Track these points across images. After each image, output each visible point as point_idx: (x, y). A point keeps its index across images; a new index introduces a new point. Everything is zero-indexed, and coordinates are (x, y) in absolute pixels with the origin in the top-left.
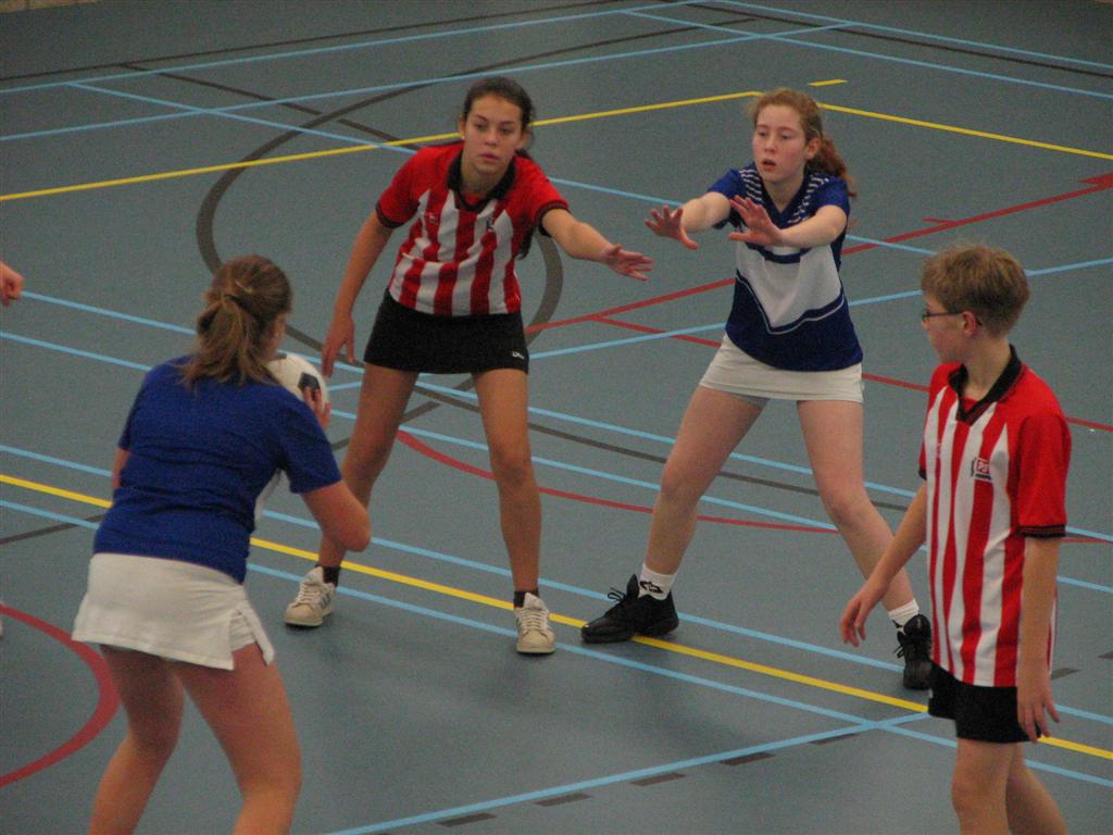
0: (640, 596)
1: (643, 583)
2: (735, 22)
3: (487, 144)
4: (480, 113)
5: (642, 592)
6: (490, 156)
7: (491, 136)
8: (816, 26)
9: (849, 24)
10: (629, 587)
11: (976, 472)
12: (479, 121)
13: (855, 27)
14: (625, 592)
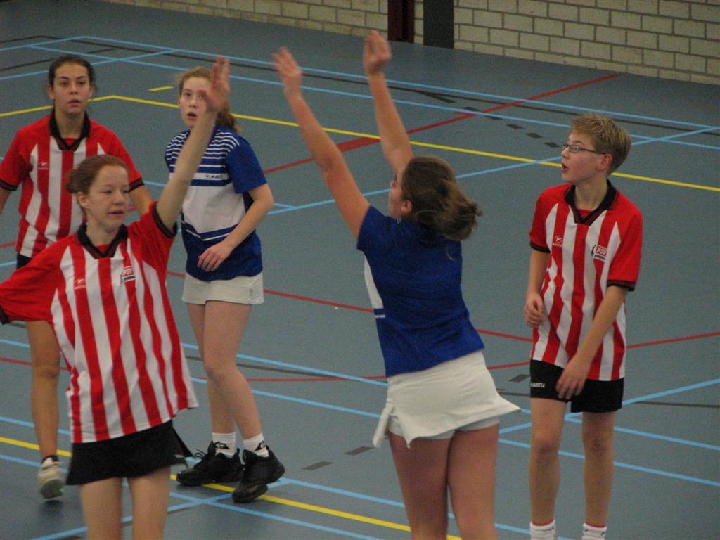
0: (216, 454)
1: (216, 443)
2: (100, 51)
3: (72, 93)
4: (60, 75)
5: (218, 451)
6: (76, 101)
7: (74, 87)
8: (152, 52)
9: (173, 50)
10: (209, 450)
11: (595, 254)
12: (63, 80)
13: (178, 52)
14: (207, 453)
